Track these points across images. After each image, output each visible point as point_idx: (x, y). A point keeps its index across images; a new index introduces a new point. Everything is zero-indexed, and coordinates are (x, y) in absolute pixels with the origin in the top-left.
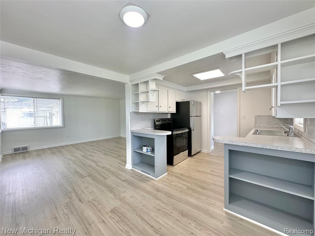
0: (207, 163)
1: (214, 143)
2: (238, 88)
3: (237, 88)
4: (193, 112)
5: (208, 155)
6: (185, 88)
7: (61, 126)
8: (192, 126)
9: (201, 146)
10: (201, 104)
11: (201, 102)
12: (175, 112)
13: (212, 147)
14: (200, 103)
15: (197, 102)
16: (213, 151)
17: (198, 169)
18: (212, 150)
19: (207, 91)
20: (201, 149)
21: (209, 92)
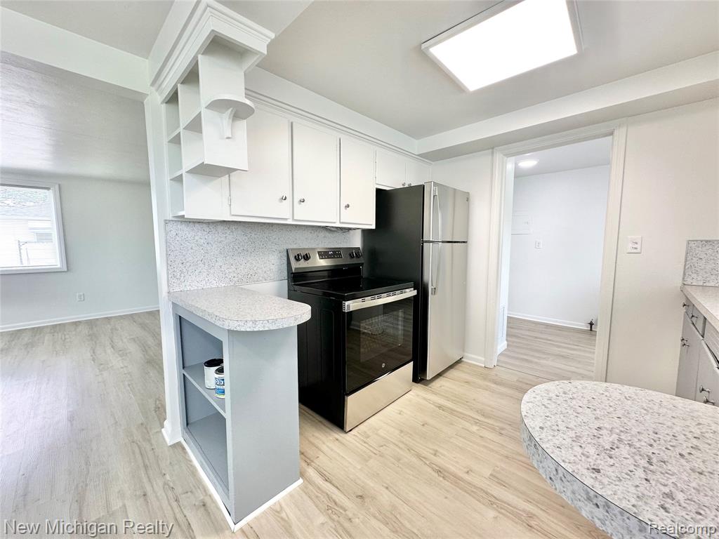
0: (477, 422)
1: (508, 327)
2: (616, 133)
3: (612, 134)
4: (435, 225)
5: (485, 378)
6: (416, 142)
7: (59, 266)
8: (429, 276)
9: (463, 343)
10: (468, 200)
11: (468, 193)
12: (373, 227)
13: (502, 345)
14: (467, 198)
15: (455, 189)
16: (503, 359)
17: (439, 461)
18: (501, 354)
19: (493, 153)
20: (464, 351)
21: (498, 157)
